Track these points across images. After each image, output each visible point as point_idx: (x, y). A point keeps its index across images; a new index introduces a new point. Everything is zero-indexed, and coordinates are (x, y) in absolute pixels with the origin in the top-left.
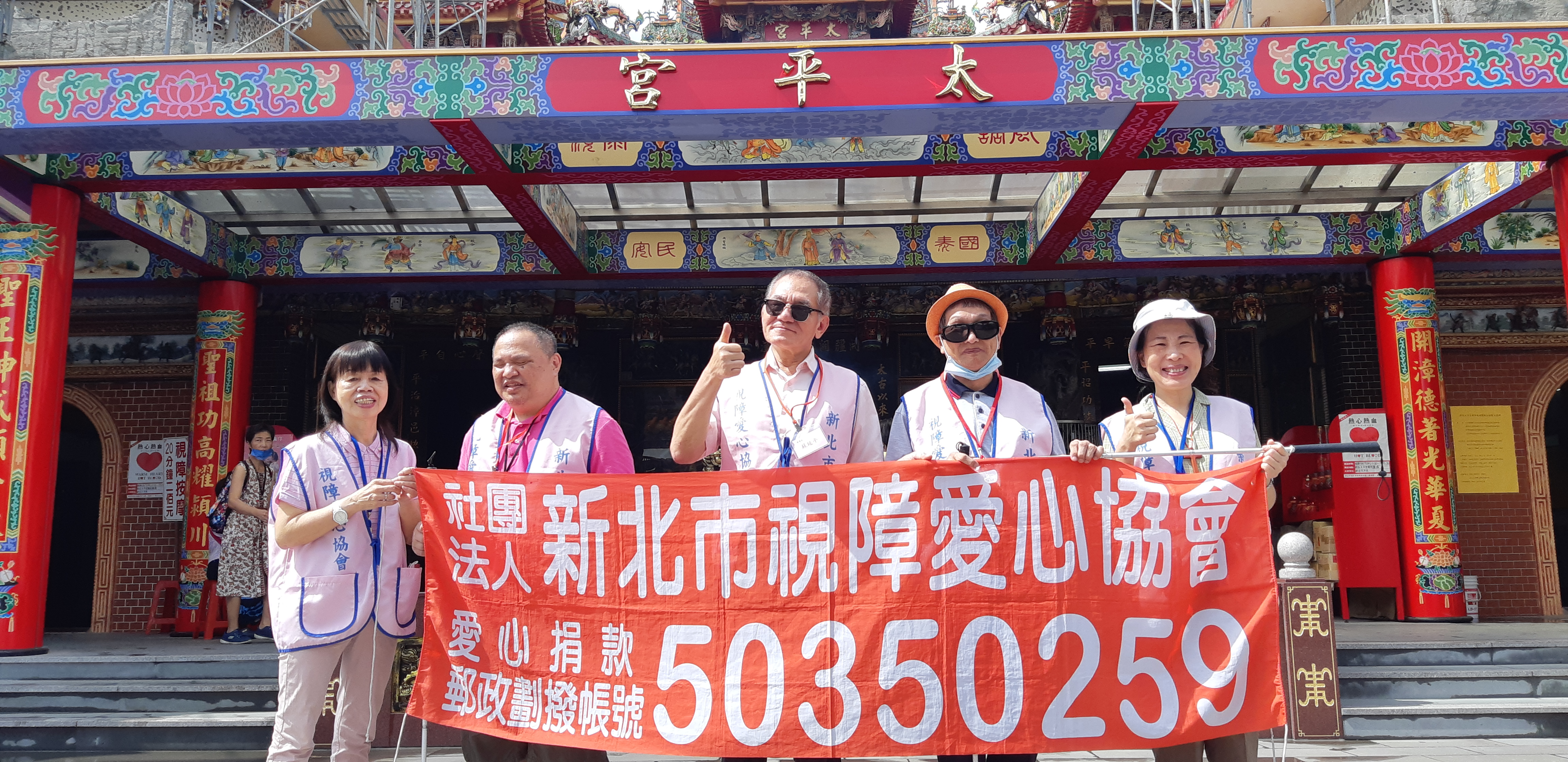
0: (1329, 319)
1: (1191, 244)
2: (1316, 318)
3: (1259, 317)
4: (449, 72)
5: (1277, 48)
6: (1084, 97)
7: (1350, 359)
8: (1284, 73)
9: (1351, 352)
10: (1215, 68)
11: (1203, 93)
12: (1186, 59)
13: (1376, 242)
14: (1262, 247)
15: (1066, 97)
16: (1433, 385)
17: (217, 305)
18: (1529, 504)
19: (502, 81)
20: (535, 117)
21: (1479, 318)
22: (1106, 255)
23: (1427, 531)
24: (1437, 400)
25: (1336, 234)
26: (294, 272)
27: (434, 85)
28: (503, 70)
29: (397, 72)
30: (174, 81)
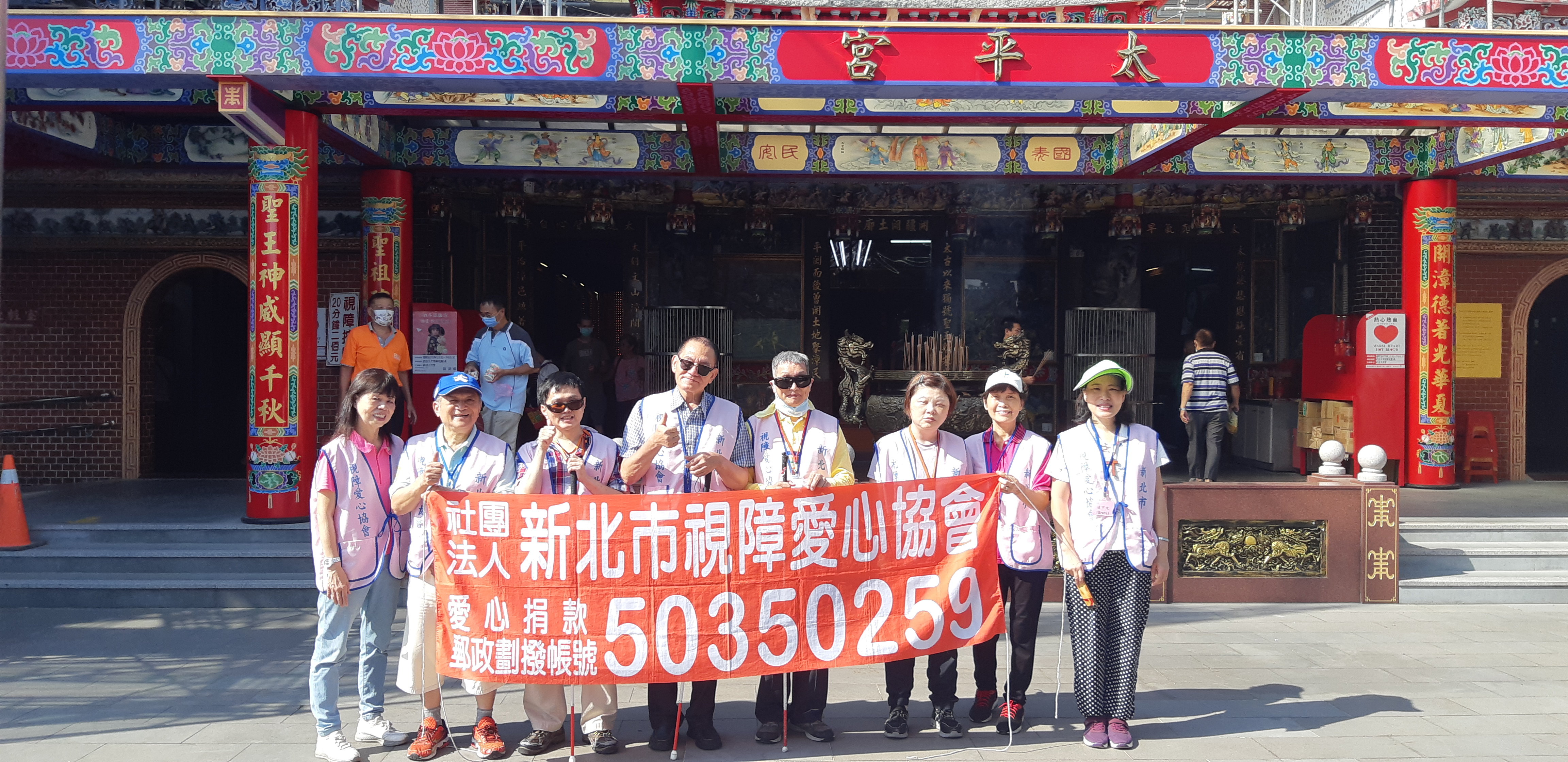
0: (1359, 224)
1: (1255, 161)
2: (1347, 222)
3: (1300, 222)
4: (693, 40)
5: (1395, 46)
6: (1234, 82)
7: (1372, 260)
8: (1398, 67)
9: (1374, 254)
10: (1343, 60)
11: (1331, 82)
12: (1320, 52)
13: (1412, 164)
14: (1315, 165)
15: (1220, 81)
16: (1448, 292)
17: (382, 192)
18: (1507, 388)
19: (739, 50)
20: (768, 83)
21: (1484, 227)
22: (1181, 168)
23: (1430, 414)
24: (1450, 304)
25: (1379, 156)
26: (450, 163)
27: (680, 51)
28: (740, 39)
29: (647, 38)
30: (448, 39)
